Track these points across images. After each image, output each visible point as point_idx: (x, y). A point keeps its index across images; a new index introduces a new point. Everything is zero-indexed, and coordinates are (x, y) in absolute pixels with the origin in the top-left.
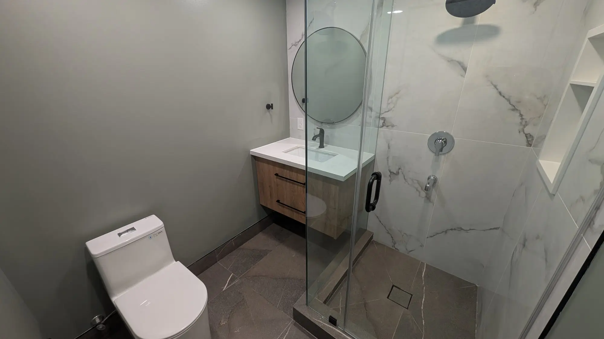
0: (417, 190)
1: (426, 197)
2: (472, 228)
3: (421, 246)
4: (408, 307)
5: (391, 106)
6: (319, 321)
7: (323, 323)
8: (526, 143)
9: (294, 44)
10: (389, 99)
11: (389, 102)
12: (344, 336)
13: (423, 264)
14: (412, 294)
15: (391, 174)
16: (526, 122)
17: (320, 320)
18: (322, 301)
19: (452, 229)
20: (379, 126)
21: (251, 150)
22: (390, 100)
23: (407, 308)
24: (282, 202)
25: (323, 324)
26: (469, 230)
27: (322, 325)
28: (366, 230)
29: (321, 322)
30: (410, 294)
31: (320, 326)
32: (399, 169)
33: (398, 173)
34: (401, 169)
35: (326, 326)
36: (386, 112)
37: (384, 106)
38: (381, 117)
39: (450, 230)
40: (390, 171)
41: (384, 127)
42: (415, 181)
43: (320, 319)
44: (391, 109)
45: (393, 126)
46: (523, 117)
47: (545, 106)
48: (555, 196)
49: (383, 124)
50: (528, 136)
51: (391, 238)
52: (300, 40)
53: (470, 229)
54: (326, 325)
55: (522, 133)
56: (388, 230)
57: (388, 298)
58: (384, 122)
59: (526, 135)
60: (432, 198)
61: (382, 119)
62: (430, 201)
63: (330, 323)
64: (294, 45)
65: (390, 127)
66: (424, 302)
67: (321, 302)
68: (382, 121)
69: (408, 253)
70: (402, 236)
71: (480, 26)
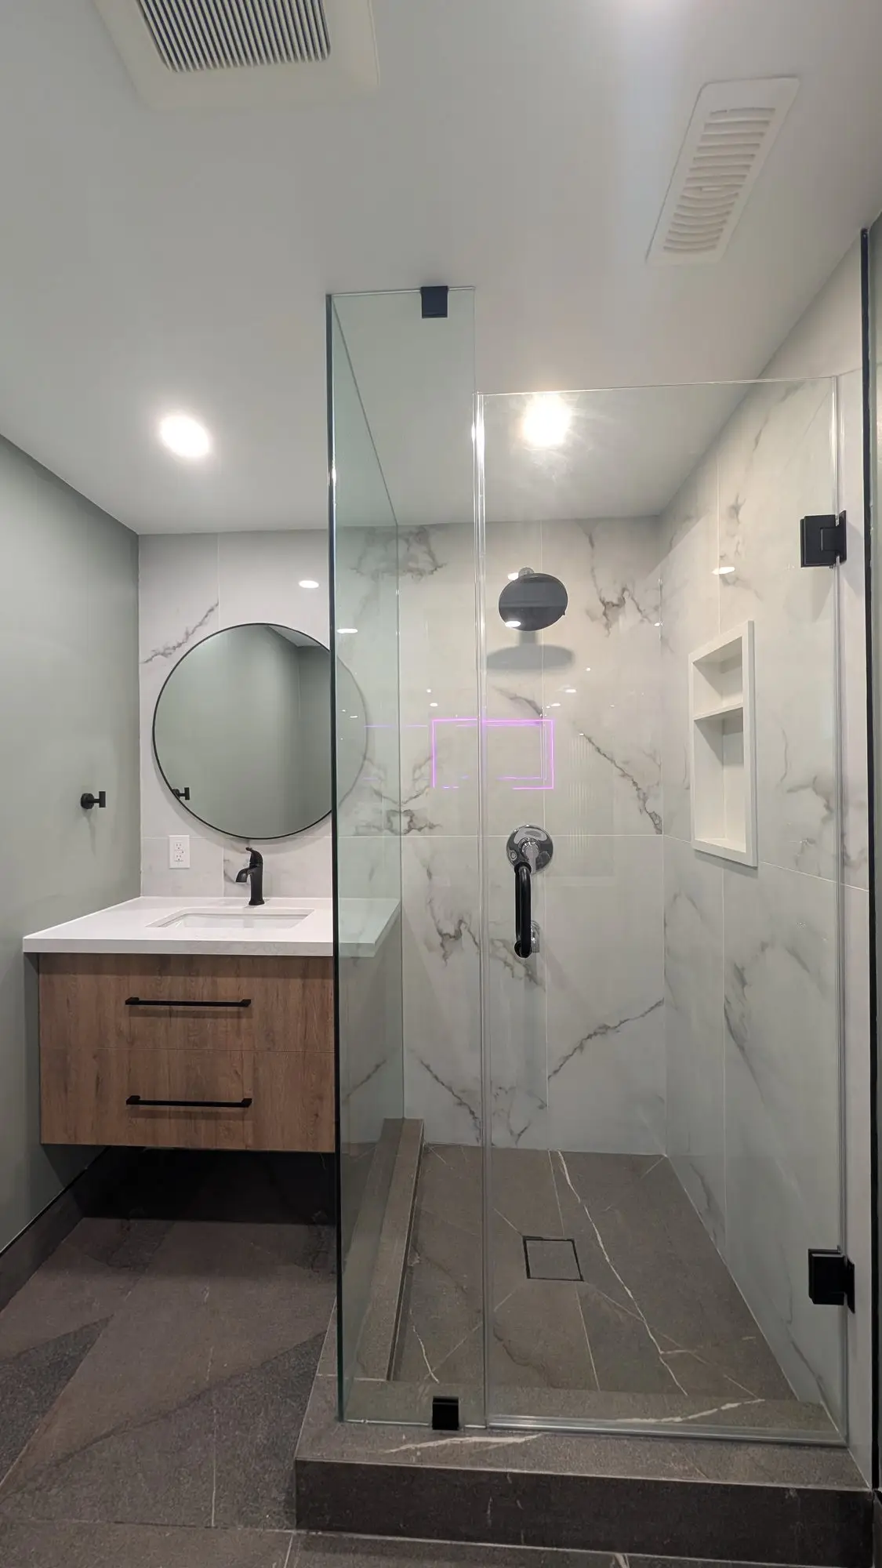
0: (506, 964)
1: (527, 975)
2: (623, 1020)
3: (541, 1107)
4: (581, 1276)
5: (422, 784)
6: (403, 1448)
7: (419, 1446)
8: (654, 830)
9: (162, 650)
10: (414, 771)
11: (416, 776)
12: (495, 1443)
13: (554, 1154)
14: (571, 1238)
15: (443, 940)
16: (644, 794)
17: (405, 1442)
18: (382, 1378)
19: (590, 1037)
20: (402, 831)
21: (25, 938)
22: (418, 771)
23: (579, 1278)
24: (147, 1099)
25: (420, 1449)
26: (619, 1025)
27: (419, 1453)
28: (403, 1119)
29: (411, 1446)
30: (568, 1240)
31: (413, 1463)
32: (461, 922)
33: (458, 935)
34: (465, 923)
35: (433, 1448)
36: (411, 798)
37: (406, 786)
38: (402, 811)
39: (588, 1038)
40: (440, 934)
41: (413, 831)
42: (499, 944)
43: (404, 1437)
44: (423, 791)
45: (431, 827)
46: (639, 787)
47: (660, 766)
48: (759, 868)
49: (409, 826)
50: (653, 815)
51: (471, 1117)
52: (180, 645)
53: (621, 1023)
54: (431, 1444)
55: (644, 812)
56: (460, 1095)
57: (529, 1276)
58: (411, 821)
59: (650, 814)
60: (539, 974)
61: (407, 815)
62: (535, 982)
63: (439, 1431)
64: (163, 654)
65: (426, 829)
66: (603, 1243)
67: (382, 1380)
68: (405, 820)
69: (516, 1142)
70: (495, 1096)
71: (547, 648)
